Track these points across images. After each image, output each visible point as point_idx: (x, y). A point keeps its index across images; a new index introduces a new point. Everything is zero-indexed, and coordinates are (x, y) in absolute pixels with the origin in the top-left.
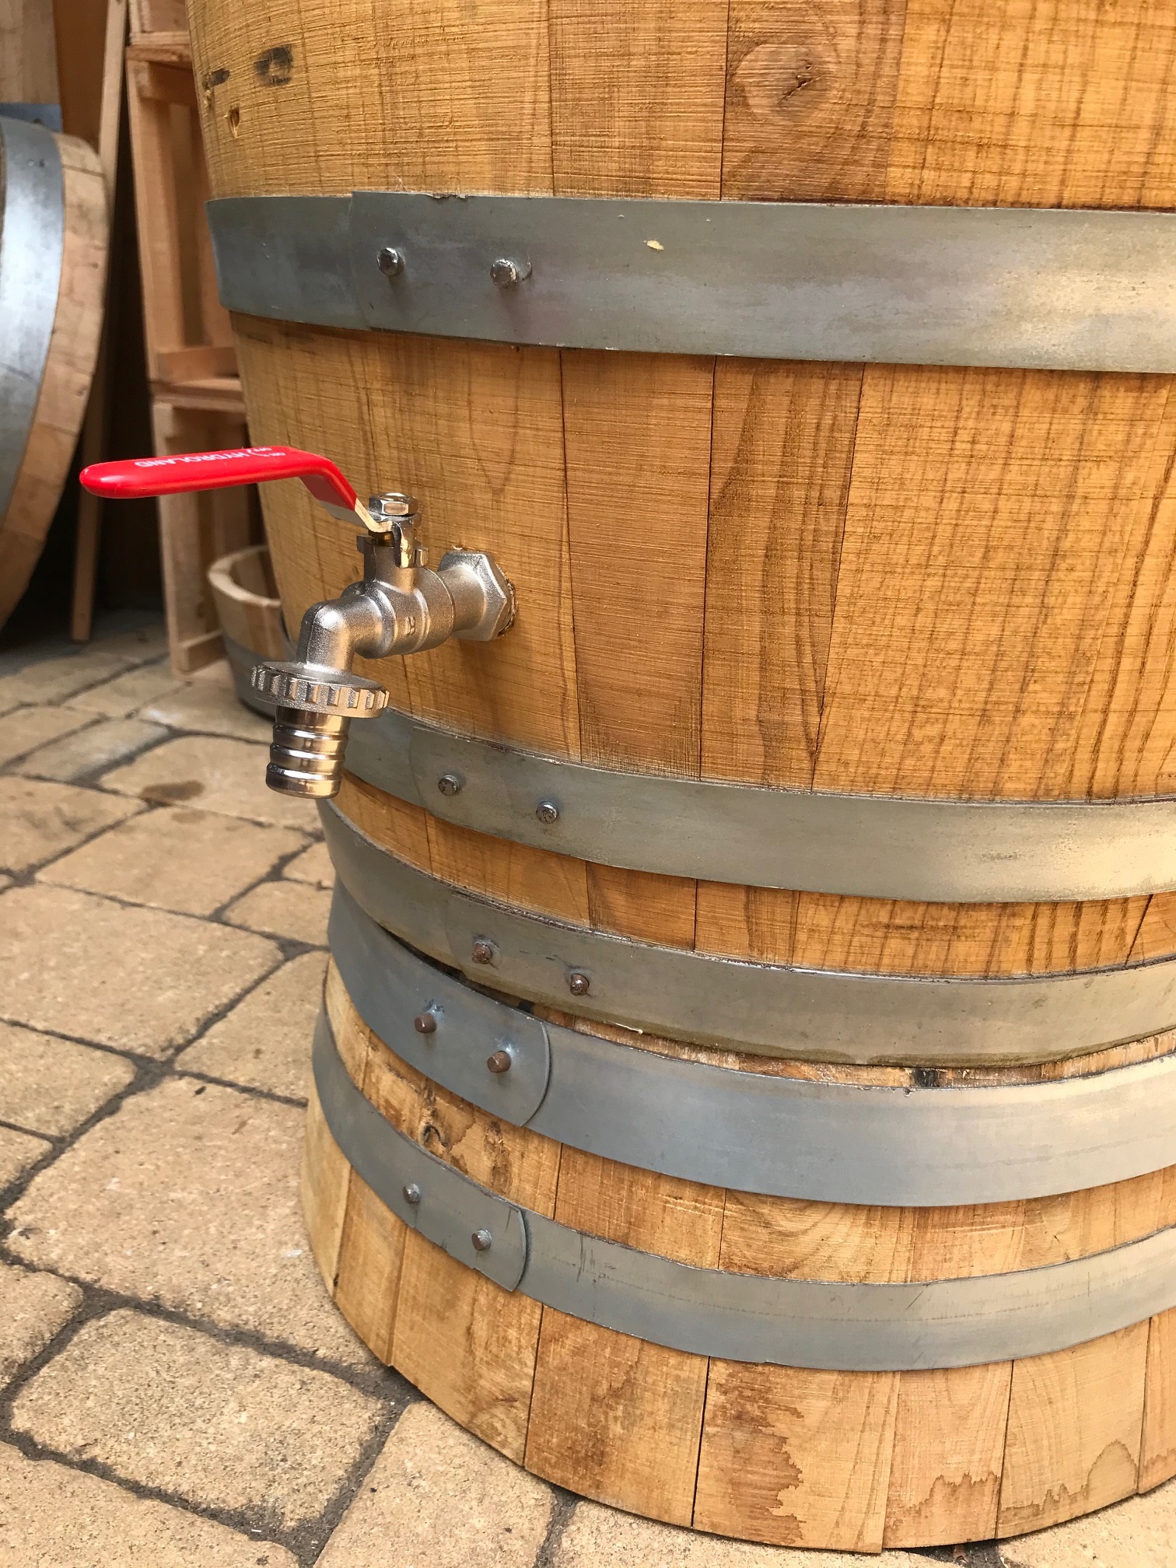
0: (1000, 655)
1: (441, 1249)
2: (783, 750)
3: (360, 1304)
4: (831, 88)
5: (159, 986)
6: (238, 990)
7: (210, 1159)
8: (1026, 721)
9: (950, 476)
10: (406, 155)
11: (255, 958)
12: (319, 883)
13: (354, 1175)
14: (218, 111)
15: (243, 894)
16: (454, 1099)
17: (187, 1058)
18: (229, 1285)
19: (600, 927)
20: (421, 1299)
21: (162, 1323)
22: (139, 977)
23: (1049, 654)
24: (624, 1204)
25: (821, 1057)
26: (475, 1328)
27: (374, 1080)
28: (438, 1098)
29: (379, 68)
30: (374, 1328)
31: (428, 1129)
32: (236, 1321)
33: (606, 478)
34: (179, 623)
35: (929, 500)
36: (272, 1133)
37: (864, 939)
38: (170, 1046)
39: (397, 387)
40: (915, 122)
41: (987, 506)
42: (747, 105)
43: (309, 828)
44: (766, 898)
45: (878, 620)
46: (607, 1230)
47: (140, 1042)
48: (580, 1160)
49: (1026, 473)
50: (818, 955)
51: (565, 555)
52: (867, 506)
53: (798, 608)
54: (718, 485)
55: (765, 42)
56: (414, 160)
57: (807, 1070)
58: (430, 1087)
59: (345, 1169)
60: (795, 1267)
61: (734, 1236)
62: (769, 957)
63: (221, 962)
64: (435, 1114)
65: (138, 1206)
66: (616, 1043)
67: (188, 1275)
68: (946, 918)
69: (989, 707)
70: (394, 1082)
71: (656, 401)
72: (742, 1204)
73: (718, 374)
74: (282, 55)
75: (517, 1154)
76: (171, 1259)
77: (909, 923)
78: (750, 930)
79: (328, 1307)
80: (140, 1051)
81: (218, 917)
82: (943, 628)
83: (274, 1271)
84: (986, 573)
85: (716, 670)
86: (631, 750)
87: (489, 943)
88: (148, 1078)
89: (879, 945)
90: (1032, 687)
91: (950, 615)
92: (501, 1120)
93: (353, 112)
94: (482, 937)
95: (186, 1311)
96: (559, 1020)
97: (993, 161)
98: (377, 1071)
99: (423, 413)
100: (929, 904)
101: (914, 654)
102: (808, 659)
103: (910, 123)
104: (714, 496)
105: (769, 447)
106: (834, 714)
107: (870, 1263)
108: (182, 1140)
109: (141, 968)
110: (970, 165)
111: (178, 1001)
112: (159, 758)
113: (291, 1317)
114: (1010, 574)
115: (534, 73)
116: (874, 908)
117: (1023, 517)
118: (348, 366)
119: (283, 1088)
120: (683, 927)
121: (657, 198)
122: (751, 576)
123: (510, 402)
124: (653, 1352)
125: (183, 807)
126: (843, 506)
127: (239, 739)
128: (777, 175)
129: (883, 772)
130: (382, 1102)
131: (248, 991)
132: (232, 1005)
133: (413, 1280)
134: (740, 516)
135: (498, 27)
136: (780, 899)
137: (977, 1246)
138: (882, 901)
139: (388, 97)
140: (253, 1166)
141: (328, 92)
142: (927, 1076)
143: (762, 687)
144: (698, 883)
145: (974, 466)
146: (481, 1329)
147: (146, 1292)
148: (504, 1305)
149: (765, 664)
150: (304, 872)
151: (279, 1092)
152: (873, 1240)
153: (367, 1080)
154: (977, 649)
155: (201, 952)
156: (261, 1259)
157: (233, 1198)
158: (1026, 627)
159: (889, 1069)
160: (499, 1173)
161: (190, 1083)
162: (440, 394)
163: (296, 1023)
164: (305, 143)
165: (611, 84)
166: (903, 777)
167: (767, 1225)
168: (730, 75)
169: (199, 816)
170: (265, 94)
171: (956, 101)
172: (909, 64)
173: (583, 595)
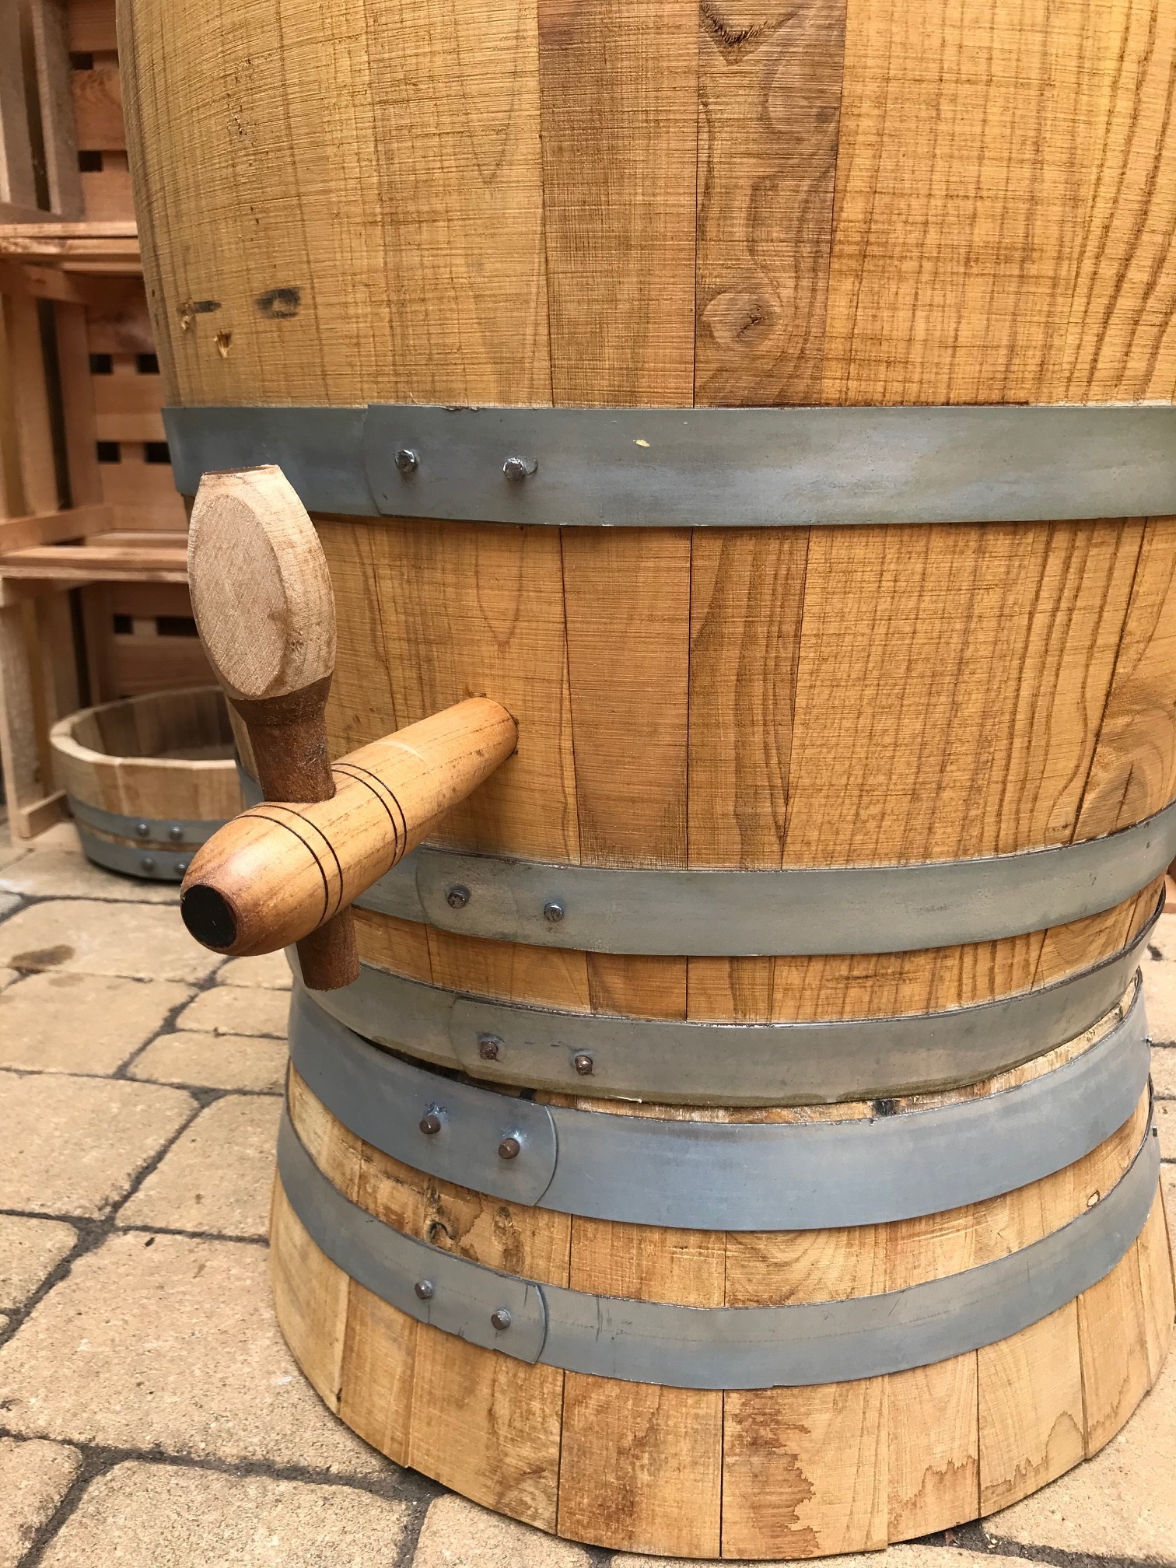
0: (924, 744)
1: (458, 1337)
2: (758, 838)
3: (370, 1412)
4: (777, 324)
5: (80, 1147)
6: (162, 1142)
7: (177, 1305)
8: (946, 795)
9: (879, 608)
10: (416, 375)
11: (171, 1108)
12: (216, 1030)
13: (353, 1286)
14: (200, 333)
15: (142, 1049)
16: (461, 1191)
17: (129, 1213)
18: (228, 1421)
19: (600, 1010)
20: (438, 1393)
21: (169, 1468)
22: (58, 1142)
23: (960, 740)
24: (634, 1262)
25: (798, 1101)
26: (497, 1408)
27: (370, 1190)
28: (442, 1196)
29: (390, 307)
30: (388, 1433)
31: (434, 1226)
32: (243, 1453)
33: (602, 627)
34: (17, 790)
35: (863, 627)
36: (233, 1272)
37: (829, 991)
38: (107, 1204)
39: (405, 562)
40: (841, 347)
41: (908, 629)
42: (712, 337)
43: (191, 979)
44: (748, 966)
45: (829, 725)
46: (620, 1288)
47: (76, 1204)
48: (590, 1228)
49: (936, 601)
50: (792, 1010)
51: (566, 692)
52: (816, 636)
53: (765, 720)
54: (697, 626)
55: (725, 292)
56: (424, 378)
57: (785, 1113)
58: (432, 1184)
59: (343, 1283)
60: (792, 1293)
61: (736, 1273)
62: (751, 1018)
63: (138, 1117)
64: (440, 1211)
65: (116, 1361)
66: (616, 1115)
67: (183, 1419)
68: (892, 966)
69: (917, 786)
70: (394, 1188)
71: (643, 564)
72: (741, 1243)
73: (694, 541)
74: (290, 296)
75: (528, 1233)
76: (163, 1407)
77: (864, 973)
78: (734, 995)
79: (331, 1424)
80: (77, 1213)
81: (122, 1073)
82: (879, 727)
83: (269, 1400)
84: (909, 681)
85: (699, 776)
86: (626, 850)
87: (495, 1039)
88: (90, 1239)
89: (840, 995)
90: (948, 768)
91: (884, 717)
92: (509, 1203)
93: (362, 341)
94: (487, 1035)
95: (189, 1453)
96: (562, 1102)
97: (898, 373)
98: (372, 1181)
99: (431, 583)
100: (879, 955)
101: (858, 749)
102: (774, 761)
103: (837, 347)
104: (694, 636)
105: (737, 596)
106: (797, 803)
107: (854, 1279)
108: (144, 1292)
109: (57, 1133)
110: (882, 377)
111: (104, 1160)
112: (20, 926)
113: (297, 1440)
114: (928, 681)
115: (534, 313)
116: (835, 964)
117: (935, 635)
118: (354, 547)
119: (233, 1227)
120: (677, 1001)
121: (642, 406)
122: (726, 698)
123: (515, 571)
124: (672, 1396)
125: (57, 972)
126: (798, 636)
127: (96, 899)
128: (739, 387)
129: (838, 848)
130: (381, 1210)
131: (172, 1141)
132: (160, 1156)
133: (427, 1375)
134: (716, 650)
135: (501, 279)
136: (759, 965)
137: (939, 1251)
138: (841, 957)
139: (398, 331)
140: (222, 1306)
141: (339, 325)
142: (885, 1106)
143: (738, 786)
144: (688, 959)
145: (896, 599)
146: (503, 1409)
147: (145, 1443)
148: (525, 1379)
149: (739, 769)
150: (198, 1021)
151: (228, 1232)
152: (855, 1258)
153: (361, 1192)
154: (906, 742)
155: (115, 1110)
156: (252, 1392)
157: (210, 1339)
158: (941, 722)
159: (854, 1104)
160: (512, 1255)
161: (136, 1237)
162: (449, 566)
163: (229, 1166)
164: (313, 365)
165: (601, 322)
166: (855, 850)
167: (764, 1259)
168: (698, 314)
169: (75, 979)
170: (265, 324)
171: (869, 332)
172: (834, 306)
173: (582, 724)
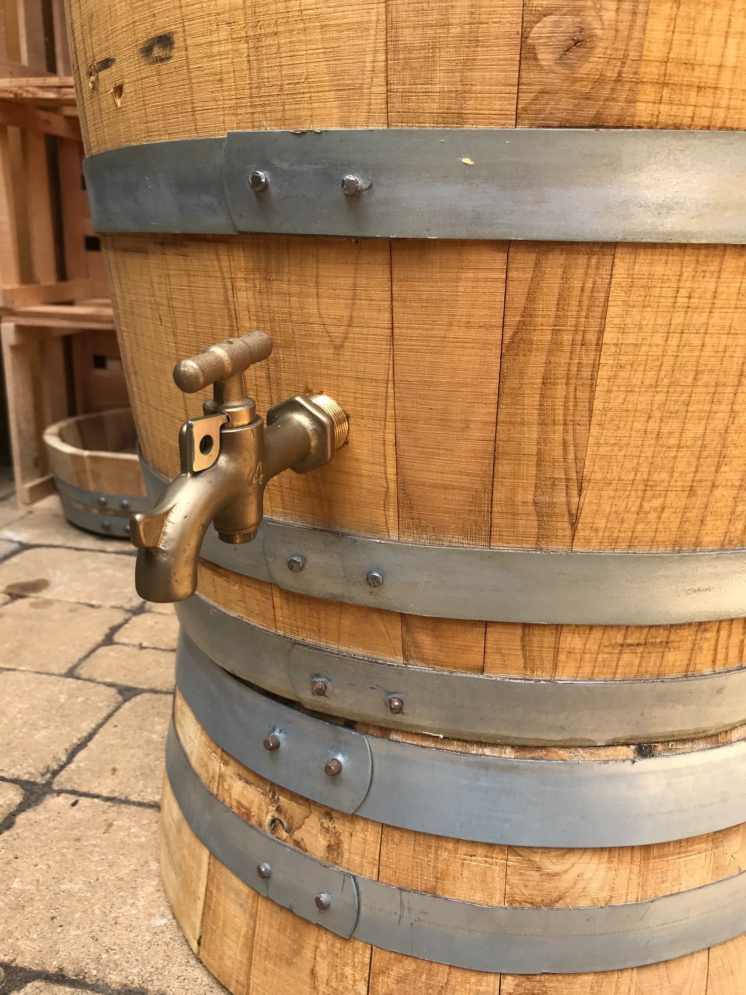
0: (703, 447)
1: (290, 910)
2: (552, 523)
3: (221, 958)
4: (597, 47)
5: (35, 727)
6: (93, 726)
7: (88, 855)
8: (718, 493)
9: (673, 322)
10: (269, 105)
11: (102, 702)
12: (140, 644)
13: (212, 860)
14: (102, 90)
15: (88, 656)
16: (294, 796)
17: (62, 779)
18: (115, 954)
19: (411, 662)
20: (273, 951)
21: (68, 989)
22: (18, 723)
23: (735, 444)
24: (432, 864)
25: (574, 744)
26: (317, 969)
27: (226, 787)
28: (281, 798)
29: (247, 43)
30: (234, 976)
31: (273, 821)
32: (125, 981)
33: (424, 333)
34: (22, 471)
35: (658, 339)
36: (133, 830)
37: (605, 656)
38: (48, 771)
39: (257, 276)
40: (655, 71)
41: (697, 342)
42: (536, 59)
43: (128, 606)
44: (537, 632)
45: (621, 426)
46: (419, 885)
47: (25, 771)
48: (397, 835)
49: (724, 318)
50: (573, 670)
51: (391, 391)
52: (616, 345)
53: (565, 420)
54: (509, 332)
55: (550, 14)
56: (276, 108)
57: (563, 753)
58: (274, 789)
59: (205, 854)
60: (560, 898)
61: (514, 879)
62: (538, 675)
63: (78, 706)
64: (279, 810)
65: (38, 898)
66: (422, 747)
67: (83, 949)
68: (662, 636)
69: (695, 484)
70: (244, 788)
71: (463, 275)
72: (520, 855)
73: (511, 254)
74: (165, 41)
75: (347, 834)
76: (68, 938)
77: (636, 642)
78: (524, 656)
79: (193, 962)
80: (26, 777)
81: (71, 673)
82: (665, 430)
83: (148, 938)
84: (696, 390)
85: (504, 468)
86: (438, 529)
87: (324, 680)
88: (32, 798)
89: (616, 659)
90: (723, 469)
91: (671, 420)
92: (332, 810)
93: (225, 76)
94: (318, 676)
95: (85, 977)
96: (377, 733)
97: (707, 98)
98: (229, 780)
99: (279, 293)
100: (651, 627)
101: (646, 449)
102: (571, 456)
103: (651, 71)
104: (506, 342)
105: (546, 305)
106: (589, 495)
107: (612, 889)
108: (65, 843)
109: (20, 716)
110: (692, 101)
111: (50, 738)
112: (15, 565)
113: (166, 973)
114: (711, 390)
115: (374, 40)
116: (612, 633)
117: (721, 349)
118: (216, 263)
119: (136, 795)
120: (475, 658)
121: (467, 127)
122: (531, 399)
123: (350, 281)
124: (458, 974)
125: (37, 598)
126: (599, 345)
127: (70, 548)
128: (558, 109)
129: (622, 535)
130: (234, 803)
131: (100, 726)
132: (90, 737)
133: (265, 936)
134: (525, 355)
135: (345, 8)
136: (547, 632)
137: (683, 869)
138: (618, 627)
139: (255, 64)
140: (121, 857)
141: (205, 64)
142: (645, 749)
143: (538, 478)
144: (487, 624)
145: (689, 314)
146: (323, 970)
147: (52, 967)
148: (340, 949)
149: (539, 463)
150: (128, 637)
151: (134, 798)
152: (614, 872)
153: (220, 788)
154: (688, 444)
155: (63, 700)
156: (137, 930)
157: (109, 884)
158: (721, 427)
159: (620, 747)
160: (333, 850)
161: (66, 798)
162: (293, 278)
163: (139, 746)
164: (185, 103)
165: (434, 47)
166: (636, 538)
167: (539, 869)
168: (524, 37)
169: (48, 603)
170: (149, 70)
171: (683, 57)
172: (652, 30)
173: (403, 420)
